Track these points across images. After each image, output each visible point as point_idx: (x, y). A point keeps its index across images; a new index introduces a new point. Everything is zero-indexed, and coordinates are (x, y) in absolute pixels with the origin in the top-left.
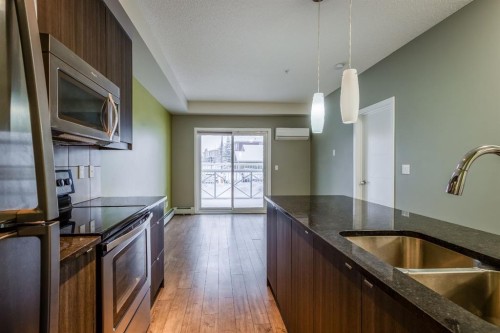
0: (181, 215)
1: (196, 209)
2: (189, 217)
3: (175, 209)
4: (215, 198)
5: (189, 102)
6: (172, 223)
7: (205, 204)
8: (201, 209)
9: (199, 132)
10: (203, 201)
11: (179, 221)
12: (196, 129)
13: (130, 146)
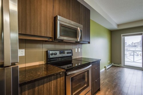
0: (115, 66)
1: (122, 65)
2: (119, 68)
3: (113, 64)
4: (134, 62)
5: (118, 25)
6: (110, 68)
7: (126, 63)
8: (124, 65)
9: (123, 36)
10: (125, 62)
11: (113, 68)
12: (122, 35)
13: (89, 43)
